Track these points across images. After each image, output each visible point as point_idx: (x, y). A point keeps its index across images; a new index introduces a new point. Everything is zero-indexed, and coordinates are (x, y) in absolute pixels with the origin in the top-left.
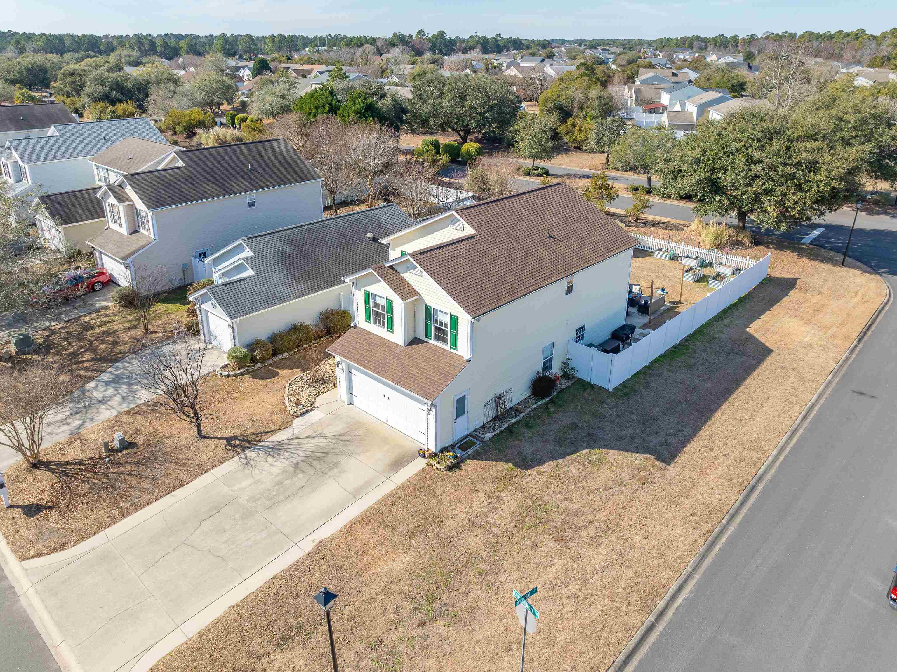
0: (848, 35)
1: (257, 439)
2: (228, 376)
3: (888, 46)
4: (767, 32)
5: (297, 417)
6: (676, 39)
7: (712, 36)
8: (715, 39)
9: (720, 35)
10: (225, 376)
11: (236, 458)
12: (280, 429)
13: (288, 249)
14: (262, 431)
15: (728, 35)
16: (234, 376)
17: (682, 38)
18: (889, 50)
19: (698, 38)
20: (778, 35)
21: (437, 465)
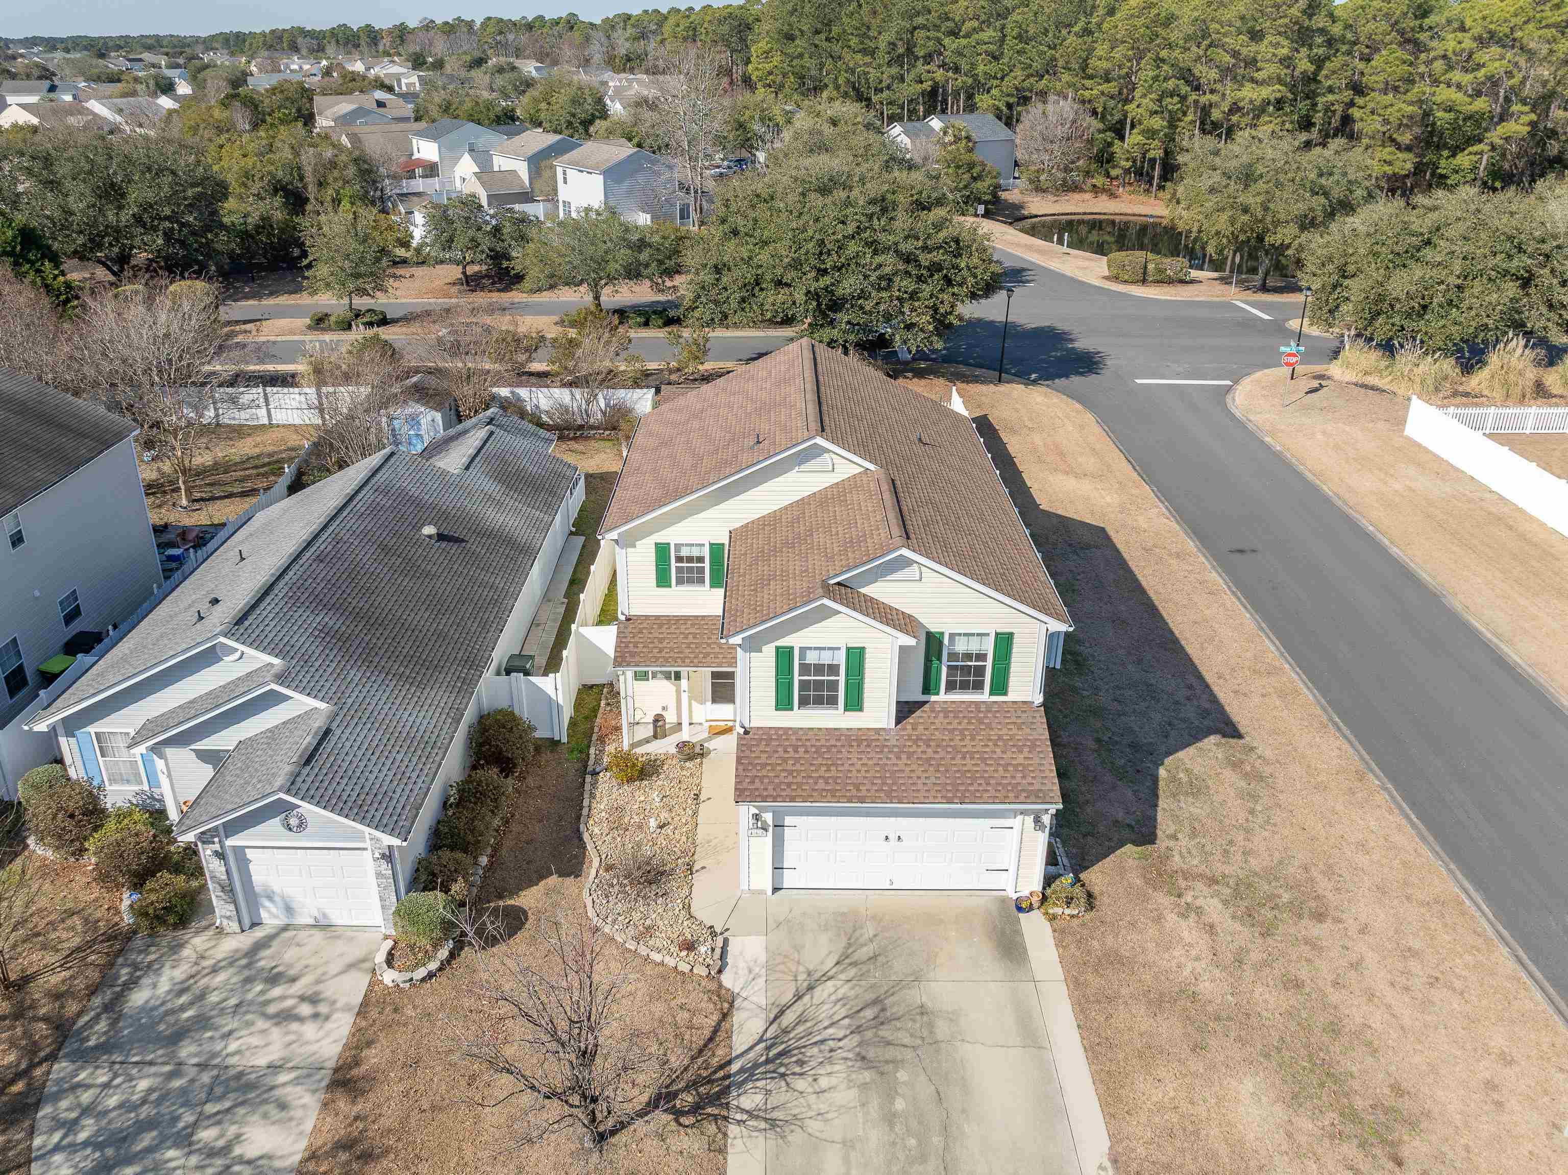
0: (557, 22)
1: (715, 1062)
2: (431, 975)
3: (627, 40)
4: (425, 19)
5: (720, 971)
6: (263, 34)
7: (326, 27)
8: (333, 32)
9: (339, 26)
10: (423, 980)
11: (733, 1130)
12: (725, 1016)
13: (330, 620)
14: (702, 1043)
15: (355, 25)
16: (440, 969)
17: (273, 32)
18: (627, 45)
19: (303, 32)
20: (446, 23)
21: (1067, 911)
